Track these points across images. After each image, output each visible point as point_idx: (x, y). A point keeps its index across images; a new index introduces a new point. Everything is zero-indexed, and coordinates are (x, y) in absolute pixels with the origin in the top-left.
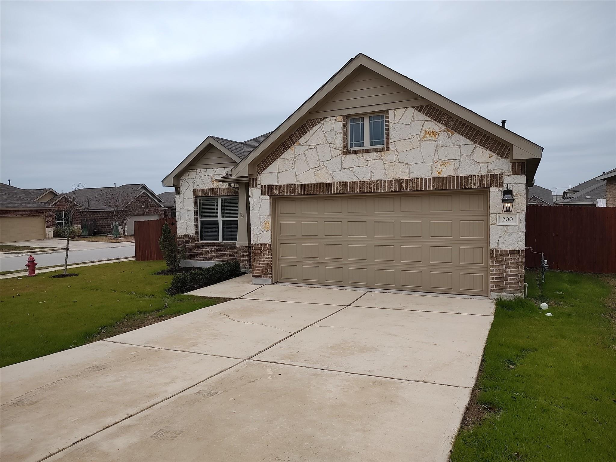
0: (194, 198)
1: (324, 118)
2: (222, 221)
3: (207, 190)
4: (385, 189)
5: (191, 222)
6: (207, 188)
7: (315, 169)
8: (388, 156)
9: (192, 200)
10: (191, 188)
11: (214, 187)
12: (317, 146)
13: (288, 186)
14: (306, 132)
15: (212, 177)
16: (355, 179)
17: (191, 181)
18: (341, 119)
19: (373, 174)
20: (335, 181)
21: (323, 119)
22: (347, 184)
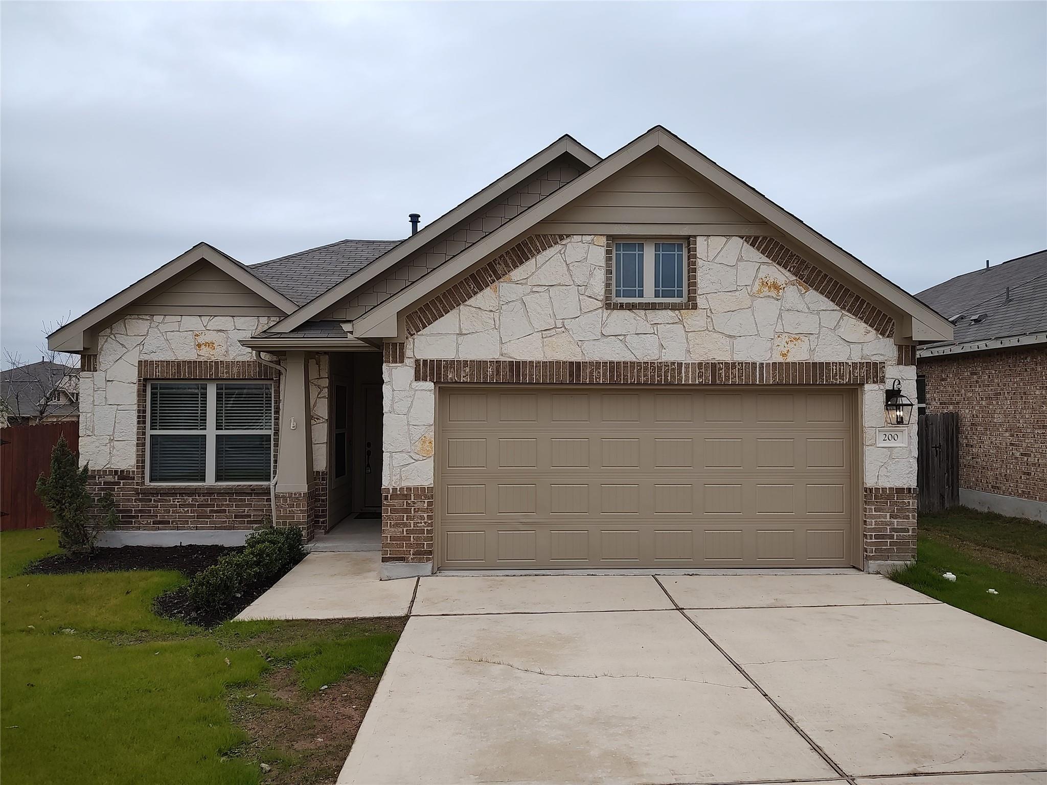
0: (139, 380)
1: (568, 236)
2: (216, 435)
3: (179, 364)
4: (688, 378)
5: (125, 438)
6: (181, 358)
7: (543, 332)
8: (694, 319)
9: (132, 385)
10: (134, 357)
11: (202, 359)
12: (551, 289)
13: (481, 365)
14: (527, 259)
15: (197, 335)
16: (629, 358)
17: (130, 341)
18: (603, 241)
19: (664, 351)
20: (587, 359)
21: (565, 237)
22: (613, 366)
